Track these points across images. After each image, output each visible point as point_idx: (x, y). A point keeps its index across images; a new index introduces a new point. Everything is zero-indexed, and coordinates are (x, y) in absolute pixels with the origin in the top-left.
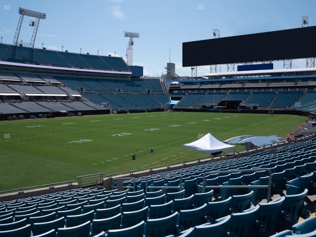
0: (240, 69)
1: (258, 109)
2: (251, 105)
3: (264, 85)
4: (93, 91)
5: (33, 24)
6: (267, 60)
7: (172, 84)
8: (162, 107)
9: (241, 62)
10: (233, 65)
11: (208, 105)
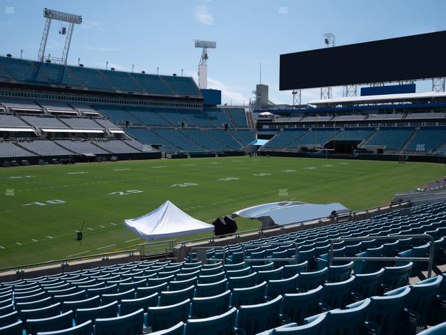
0: (364, 92)
1: (385, 153)
2: (374, 148)
3: (399, 117)
4: (143, 126)
5: (64, 31)
6: (406, 79)
7: (261, 116)
8: (242, 148)
9: (367, 82)
10: (354, 86)
11: (310, 146)
